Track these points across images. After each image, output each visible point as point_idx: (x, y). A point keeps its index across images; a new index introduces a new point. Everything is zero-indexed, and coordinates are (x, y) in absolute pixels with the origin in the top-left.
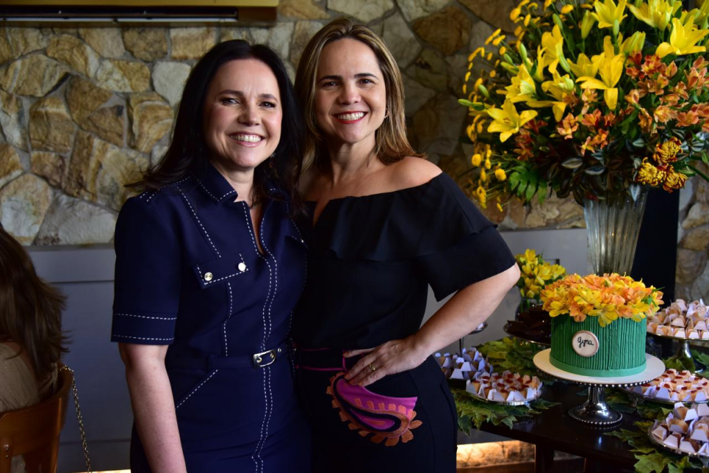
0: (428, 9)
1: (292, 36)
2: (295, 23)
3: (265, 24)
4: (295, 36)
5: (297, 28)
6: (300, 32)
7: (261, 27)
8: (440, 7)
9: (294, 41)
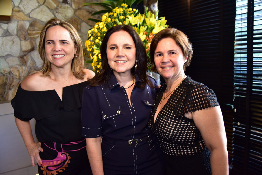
0: (66, 17)
1: (17, 26)
2: (18, 22)
3: (6, 22)
4: (19, 27)
5: (19, 23)
6: (20, 25)
7: (4, 23)
8: (70, 17)
9: (18, 28)
